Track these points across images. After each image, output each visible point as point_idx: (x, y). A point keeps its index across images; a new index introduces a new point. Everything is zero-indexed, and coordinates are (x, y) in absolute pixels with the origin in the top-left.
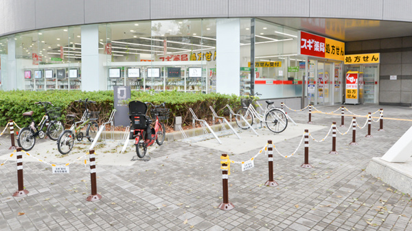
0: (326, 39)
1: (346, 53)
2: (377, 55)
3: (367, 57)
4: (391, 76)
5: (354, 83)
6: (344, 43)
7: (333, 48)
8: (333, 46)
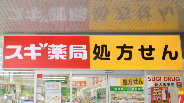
0: (92, 37)
7: (125, 49)
8: (125, 46)
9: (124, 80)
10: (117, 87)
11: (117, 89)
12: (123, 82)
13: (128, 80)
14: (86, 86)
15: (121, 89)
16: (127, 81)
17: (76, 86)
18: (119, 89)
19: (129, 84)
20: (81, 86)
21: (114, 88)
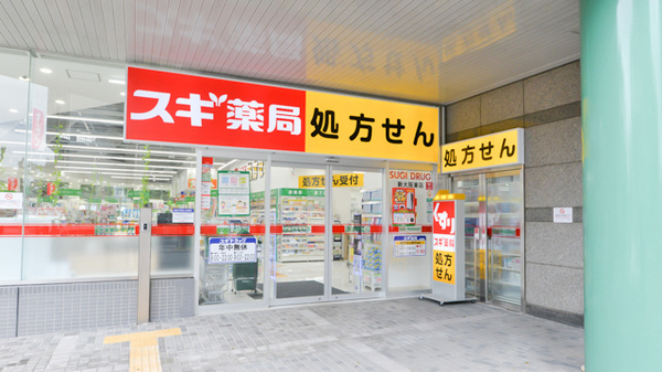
0: (310, 94)
1: (448, 138)
2: (513, 136)
3: (490, 147)
4: (556, 211)
5: (448, 231)
6: (437, 110)
7: (362, 123)
8: (362, 117)
9: (305, 178)
10: (293, 190)
12: (303, 182)
13: (312, 179)
15: (298, 192)
18: (295, 192)
19: (312, 185)
21: (288, 191)
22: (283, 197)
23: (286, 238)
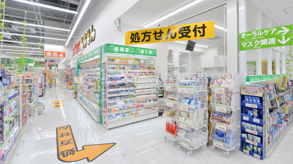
9: (132, 34)
10: (120, 46)
11: (119, 49)
12: (131, 38)
13: (142, 34)
14: (64, 57)
15: (125, 50)
16: (140, 35)
17: (52, 56)
18: (122, 49)
19: (142, 41)
20: (58, 56)
21: (114, 47)
22: (108, 54)
23: (112, 101)
